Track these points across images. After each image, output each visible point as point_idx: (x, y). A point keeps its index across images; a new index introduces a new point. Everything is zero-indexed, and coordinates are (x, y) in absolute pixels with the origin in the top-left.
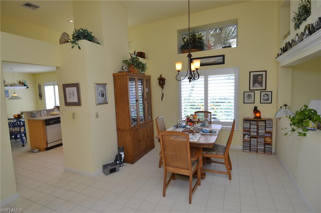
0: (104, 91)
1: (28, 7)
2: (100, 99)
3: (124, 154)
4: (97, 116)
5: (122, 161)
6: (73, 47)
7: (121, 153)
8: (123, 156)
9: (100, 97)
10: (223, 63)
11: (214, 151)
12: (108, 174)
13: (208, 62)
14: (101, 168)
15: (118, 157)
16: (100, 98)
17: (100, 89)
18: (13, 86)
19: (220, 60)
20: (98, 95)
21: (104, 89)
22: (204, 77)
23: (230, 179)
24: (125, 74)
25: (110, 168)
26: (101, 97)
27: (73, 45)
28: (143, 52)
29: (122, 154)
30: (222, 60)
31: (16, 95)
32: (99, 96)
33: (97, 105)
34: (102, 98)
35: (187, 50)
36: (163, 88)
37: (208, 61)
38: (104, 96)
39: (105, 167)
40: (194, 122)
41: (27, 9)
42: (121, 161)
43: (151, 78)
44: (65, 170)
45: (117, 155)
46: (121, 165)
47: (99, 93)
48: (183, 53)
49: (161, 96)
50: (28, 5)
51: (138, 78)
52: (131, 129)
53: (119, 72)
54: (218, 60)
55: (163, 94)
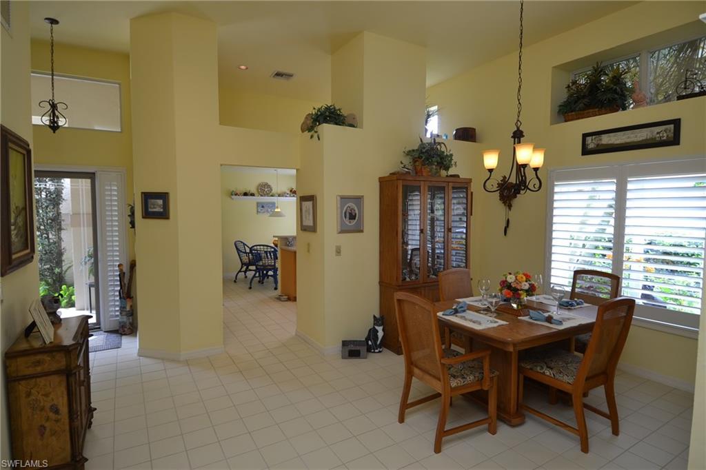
0: (356, 208)
1: (279, 77)
2: (347, 223)
3: (383, 330)
4: (338, 252)
5: (378, 342)
6: (312, 137)
7: (376, 327)
8: (380, 334)
9: (348, 218)
10: (675, 140)
11: (552, 369)
12: (345, 358)
13: (628, 140)
14: (340, 344)
15: (373, 333)
16: (347, 221)
17: (347, 205)
18: (283, 196)
19: (665, 135)
20: (344, 215)
21: (355, 204)
22: (615, 181)
23: (585, 449)
24: (395, 178)
25: (352, 347)
26: (350, 219)
27: (310, 134)
28: (470, 128)
29: (380, 329)
30: (671, 135)
31: (279, 210)
32: (345, 217)
33: (340, 233)
34: (352, 221)
35: (573, 113)
36: (510, 207)
37: (629, 138)
38: (357, 218)
39: (345, 343)
40: (518, 290)
41: (280, 80)
42: (376, 344)
43: (472, 184)
44: (296, 335)
45: (370, 330)
46: (376, 351)
47: (345, 213)
48: (566, 121)
49: (504, 225)
50: (278, 74)
51: (430, 185)
52: (399, 286)
53: (391, 174)
54: (658, 133)
55: (508, 220)
